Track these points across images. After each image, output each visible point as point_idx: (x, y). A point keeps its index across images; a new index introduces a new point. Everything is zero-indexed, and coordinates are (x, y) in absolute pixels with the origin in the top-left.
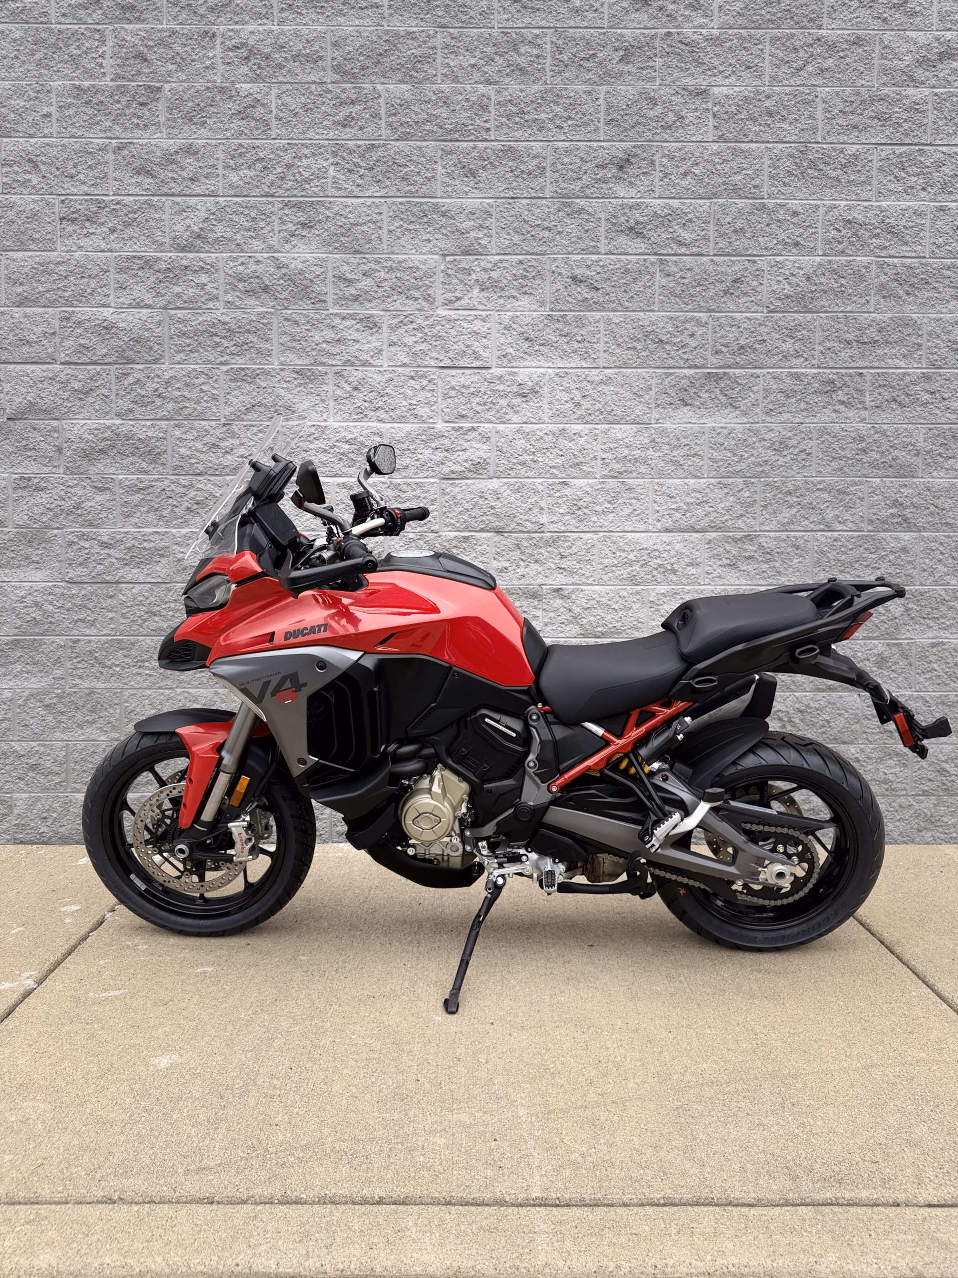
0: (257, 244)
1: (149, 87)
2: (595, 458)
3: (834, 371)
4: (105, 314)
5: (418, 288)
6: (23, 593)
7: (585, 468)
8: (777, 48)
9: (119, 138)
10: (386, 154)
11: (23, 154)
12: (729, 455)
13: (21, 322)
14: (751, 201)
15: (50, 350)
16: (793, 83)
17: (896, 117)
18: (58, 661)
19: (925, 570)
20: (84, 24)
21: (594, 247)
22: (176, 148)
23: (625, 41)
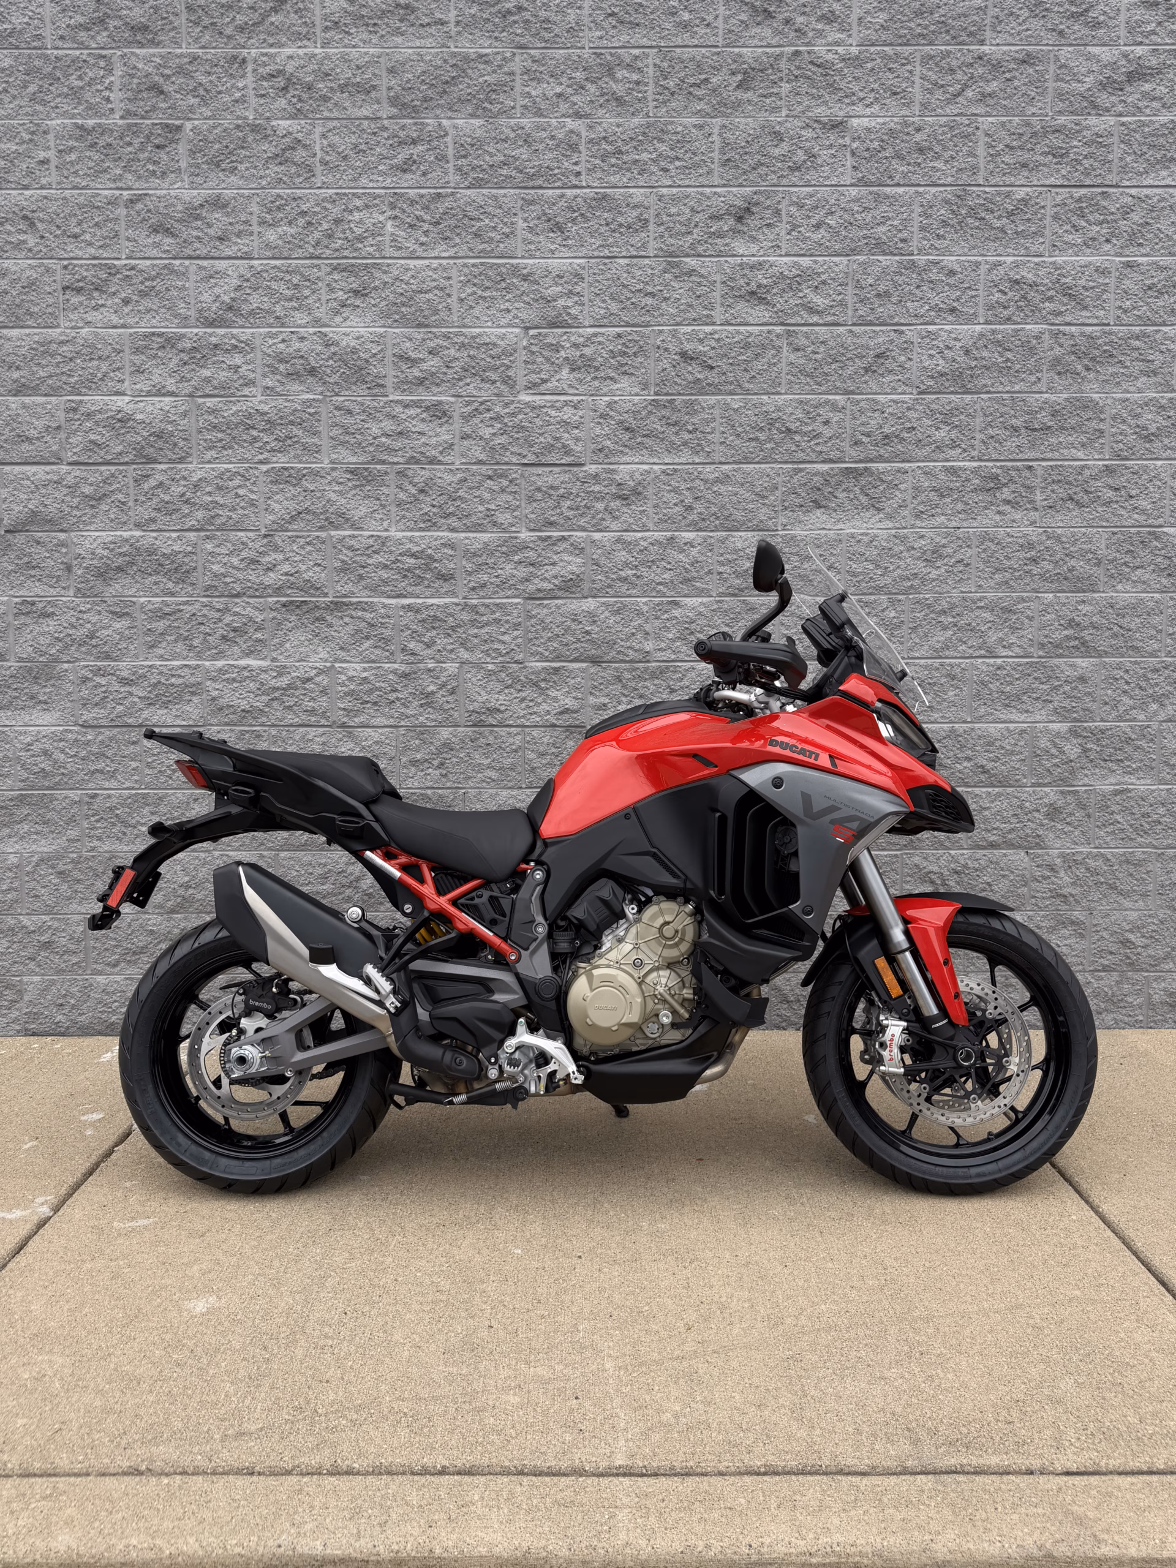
0: (301, 318)
1: (167, 126)
2: (710, 572)
3: (998, 464)
4: (119, 404)
5: (495, 369)
6: (28, 740)
7: (698, 584)
8: (930, 69)
9: (131, 189)
10: (455, 204)
11: (16, 209)
12: (871, 567)
13: (18, 414)
14: (897, 258)
15: (54, 448)
16: (949, 112)
17: (1075, 153)
18: (72, 820)
19: (1106, 704)
20: (87, 48)
21: (707, 316)
22: (200, 200)
23: (744, 63)
